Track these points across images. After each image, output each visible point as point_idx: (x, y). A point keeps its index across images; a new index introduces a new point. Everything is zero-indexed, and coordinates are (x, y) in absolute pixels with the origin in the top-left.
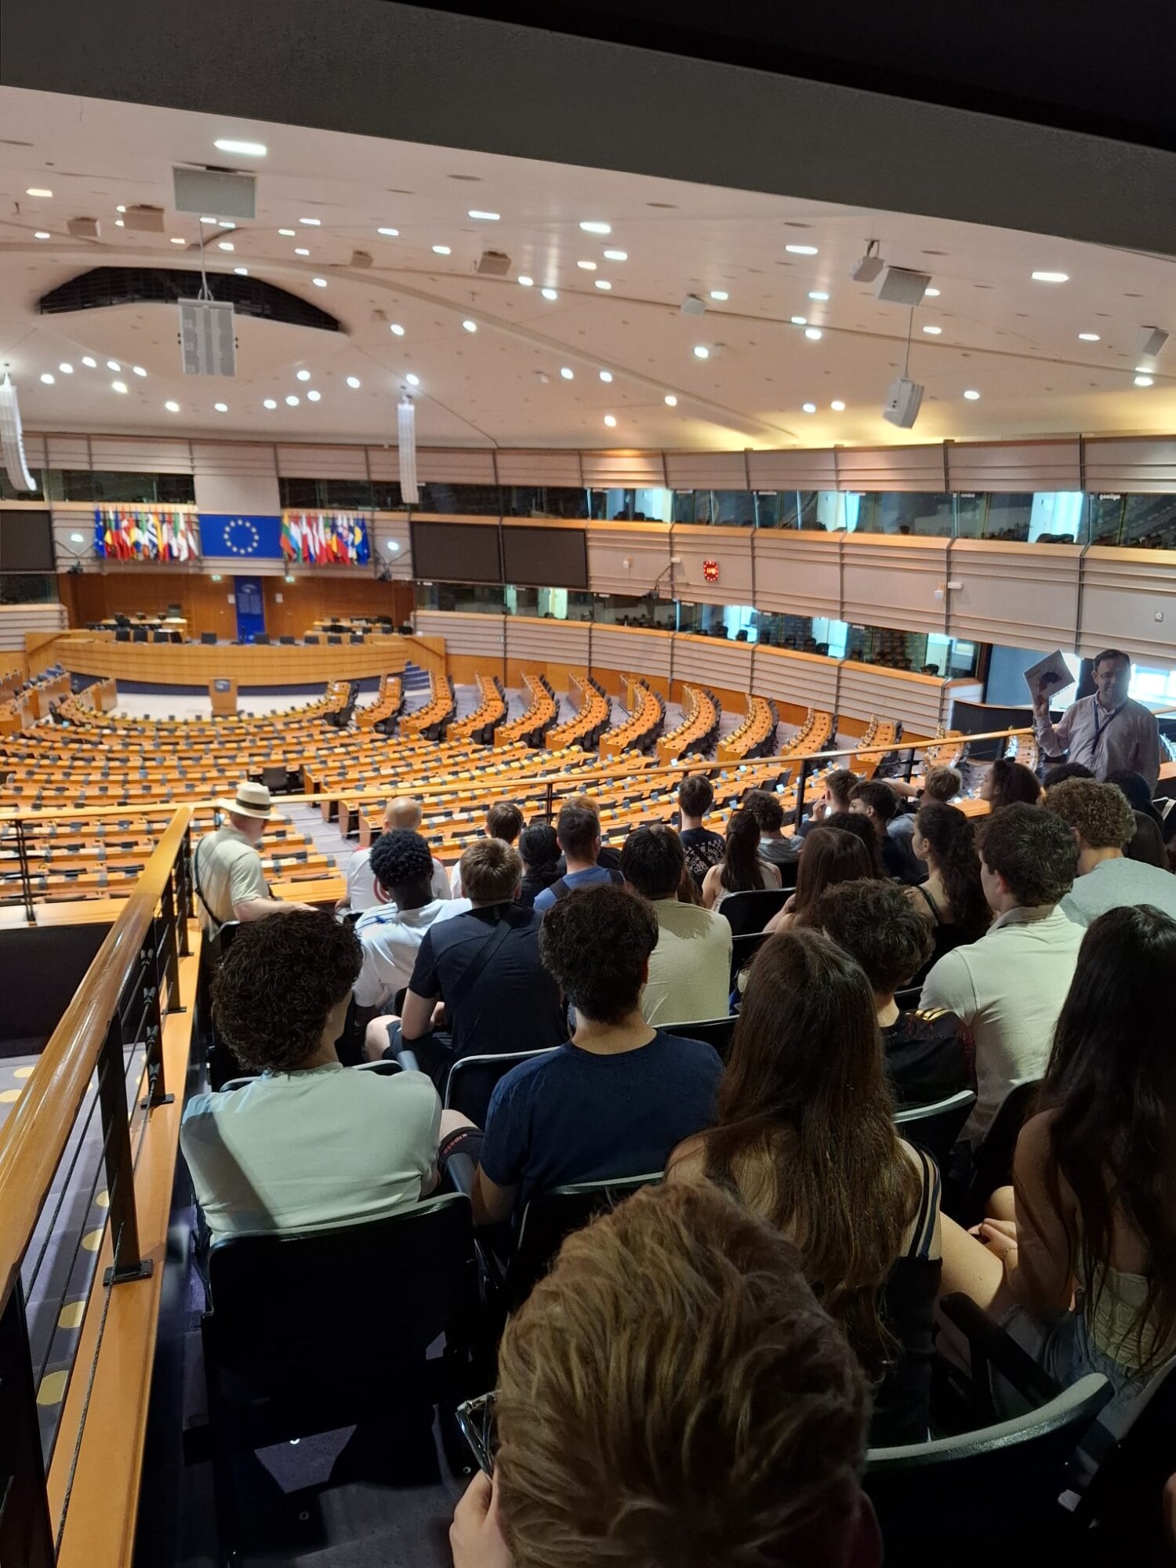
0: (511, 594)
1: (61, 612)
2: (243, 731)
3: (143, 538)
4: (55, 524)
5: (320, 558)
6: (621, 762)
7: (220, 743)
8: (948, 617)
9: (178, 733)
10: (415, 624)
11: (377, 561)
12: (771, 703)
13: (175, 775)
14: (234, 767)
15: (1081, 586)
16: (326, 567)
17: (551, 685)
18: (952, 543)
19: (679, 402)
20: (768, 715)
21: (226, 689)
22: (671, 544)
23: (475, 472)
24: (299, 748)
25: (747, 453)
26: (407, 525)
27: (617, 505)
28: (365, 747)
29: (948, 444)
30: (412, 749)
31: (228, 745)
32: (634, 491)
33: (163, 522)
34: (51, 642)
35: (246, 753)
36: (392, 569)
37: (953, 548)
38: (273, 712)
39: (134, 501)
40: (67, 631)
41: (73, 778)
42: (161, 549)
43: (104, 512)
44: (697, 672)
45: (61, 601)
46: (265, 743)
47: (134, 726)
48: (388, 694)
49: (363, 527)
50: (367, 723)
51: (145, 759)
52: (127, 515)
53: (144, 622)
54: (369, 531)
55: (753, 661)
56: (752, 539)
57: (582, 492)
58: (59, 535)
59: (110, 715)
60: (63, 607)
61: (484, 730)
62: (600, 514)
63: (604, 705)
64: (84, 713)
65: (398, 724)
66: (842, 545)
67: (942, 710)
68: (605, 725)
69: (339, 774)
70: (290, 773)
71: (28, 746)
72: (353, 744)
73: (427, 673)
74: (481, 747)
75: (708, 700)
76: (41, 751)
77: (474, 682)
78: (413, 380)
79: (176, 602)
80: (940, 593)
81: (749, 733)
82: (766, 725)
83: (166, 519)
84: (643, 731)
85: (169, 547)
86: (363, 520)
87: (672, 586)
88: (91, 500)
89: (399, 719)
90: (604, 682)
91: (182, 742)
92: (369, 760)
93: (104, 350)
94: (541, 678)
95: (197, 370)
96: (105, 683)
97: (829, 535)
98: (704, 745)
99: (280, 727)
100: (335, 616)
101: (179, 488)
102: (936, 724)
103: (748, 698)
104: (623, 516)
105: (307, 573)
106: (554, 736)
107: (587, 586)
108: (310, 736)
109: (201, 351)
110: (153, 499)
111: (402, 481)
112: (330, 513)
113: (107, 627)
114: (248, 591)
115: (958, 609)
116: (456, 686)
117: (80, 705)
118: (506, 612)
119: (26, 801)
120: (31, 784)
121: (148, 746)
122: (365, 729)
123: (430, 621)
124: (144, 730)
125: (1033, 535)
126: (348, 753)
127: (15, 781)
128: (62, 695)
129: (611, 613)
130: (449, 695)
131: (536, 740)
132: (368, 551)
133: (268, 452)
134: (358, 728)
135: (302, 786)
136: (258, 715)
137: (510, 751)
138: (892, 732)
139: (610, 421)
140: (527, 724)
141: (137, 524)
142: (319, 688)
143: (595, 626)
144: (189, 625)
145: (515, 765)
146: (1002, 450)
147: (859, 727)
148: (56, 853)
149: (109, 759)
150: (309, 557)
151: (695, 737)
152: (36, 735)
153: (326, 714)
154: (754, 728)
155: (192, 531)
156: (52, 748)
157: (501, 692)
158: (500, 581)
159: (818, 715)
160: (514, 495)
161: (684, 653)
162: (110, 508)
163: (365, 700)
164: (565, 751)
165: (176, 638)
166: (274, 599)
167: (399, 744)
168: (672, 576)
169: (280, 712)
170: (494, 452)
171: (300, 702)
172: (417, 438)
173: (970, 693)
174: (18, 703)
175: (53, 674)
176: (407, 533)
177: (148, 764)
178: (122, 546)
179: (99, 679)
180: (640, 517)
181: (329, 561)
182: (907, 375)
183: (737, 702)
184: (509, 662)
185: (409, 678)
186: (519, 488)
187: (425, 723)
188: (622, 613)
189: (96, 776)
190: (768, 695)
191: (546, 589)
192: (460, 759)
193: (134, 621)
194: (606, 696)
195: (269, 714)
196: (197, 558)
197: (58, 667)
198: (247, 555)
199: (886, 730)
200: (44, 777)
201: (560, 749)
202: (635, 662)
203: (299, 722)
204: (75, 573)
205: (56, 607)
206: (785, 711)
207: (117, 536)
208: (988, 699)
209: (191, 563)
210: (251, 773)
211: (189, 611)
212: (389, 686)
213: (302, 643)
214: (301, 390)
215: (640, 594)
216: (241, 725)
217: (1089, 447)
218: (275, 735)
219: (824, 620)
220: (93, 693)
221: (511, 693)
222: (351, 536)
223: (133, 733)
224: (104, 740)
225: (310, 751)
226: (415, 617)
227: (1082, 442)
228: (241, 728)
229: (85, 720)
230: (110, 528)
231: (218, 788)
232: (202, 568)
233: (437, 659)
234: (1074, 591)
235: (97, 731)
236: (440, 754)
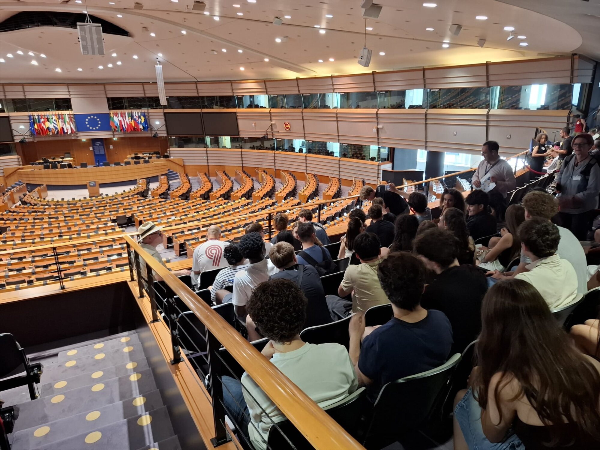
0: (208, 139)
1: (18, 159)
2: (105, 202)
3: (51, 126)
4: (12, 122)
5: (127, 129)
6: (262, 203)
7: (96, 208)
8: (378, 139)
9: (77, 205)
10: (170, 154)
11: (151, 130)
12: (315, 176)
13: (80, 222)
14: (104, 217)
15: (426, 124)
16: (130, 133)
17: (228, 174)
18: (378, 111)
19: (270, 60)
20: (314, 180)
21: (95, 185)
22: (270, 116)
23: (189, 92)
24: (130, 207)
25: (297, 79)
26: (163, 114)
27: (247, 102)
28: (157, 204)
29: (374, 73)
30: (178, 204)
31: (100, 208)
32: (253, 96)
33: (59, 118)
34: (15, 171)
35: (108, 211)
36: (158, 132)
37: (379, 112)
38: (116, 193)
39: (46, 111)
40: (22, 166)
41: (36, 227)
42: (59, 130)
43: (33, 116)
44: (285, 165)
45: (18, 154)
46: (115, 206)
47: (58, 204)
48: (162, 183)
49: (144, 116)
50: (157, 195)
51: (65, 217)
52: (43, 117)
53: (54, 160)
54: (147, 117)
55: (306, 160)
56: (302, 113)
57: (233, 97)
58: (14, 126)
59: (47, 199)
60: (19, 157)
61: (205, 194)
62: (241, 106)
63: (251, 181)
64: (35, 200)
65: (168, 194)
66: (337, 114)
67: (378, 174)
68: (252, 189)
69: (149, 216)
70: (128, 217)
71: (13, 216)
72: (153, 204)
73: (176, 173)
74: (205, 201)
75: (291, 176)
76: (20, 217)
77: (197, 175)
78: (160, 55)
79: (68, 151)
80: (375, 130)
81: (309, 188)
82: (314, 184)
83: (60, 117)
84: (268, 190)
85: (63, 129)
86: (144, 113)
87: (272, 133)
88: (27, 111)
89: (169, 192)
90: (250, 172)
91: (80, 208)
92: (160, 210)
93: (26, 47)
94: (224, 172)
95: (88, 53)
96: (42, 187)
97: (331, 110)
98: (292, 194)
99: (120, 199)
100: (136, 153)
101: (65, 104)
102: (376, 179)
103: (306, 174)
104: (250, 106)
105: (123, 136)
106: (234, 195)
107: (238, 135)
108: (134, 202)
109: (89, 45)
110: (54, 109)
111: (160, 96)
112: (130, 111)
113: (39, 163)
114: (98, 145)
115: (382, 135)
116: (190, 177)
117: (32, 196)
118: (206, 146)
119: (18, 238)
120: (18, 231)
121: (66, 211)
122: (156, 198)
123: (175, 152)
124: (62, 205)
125: (407, 106)
126: (151, 208)
127: (10, 230)
128: (24, 193)
129: (249, 145)
130: (188, 181)
131: (227, 196)
132: (147, 126)
133: (102, 87)
134: (153, 197)
135: (134, 222)
136: (110, 195)
137: (217, 202)
138: (361, 184)
139: (242, 69)
140: (222, 190)
141: (48, 120)
142: (133, 182)
143: (243, 150)
144: (74, 161)
145: (221, 207)
146: (394, 74)
147: (349, 183)
148: (36, 259)
149: (49, 218)
150: (122, 129)
151: (289, 191)
152: (16, 211)
153: (138, 192)
154: (310, 186)
155: (72, 121)
156: (24, 216)
157: (209, 179)
158: (203, 135)
159: (333, 179)
160: (206, 100)
161: (280, 159)
162: (35, 114)
163: (153, 186)
164: (239, 200)
165: (70, 166)
166: (109, 147)
167: (171, 202)
168: (272, 129)
169: (119, 193)
170: (196, 83)
171: (127, 188)
172: (164, 79)
173: (388, 167)
174: (6, 198)
175: (19, 185)
176: (163, 117)
177: (67, 219)
178: (42, 129)
179: (40, 185)
180: (257, 106)
181: (131, 130)
182: (365, 46)
183: (302, 176)
184: (210, 167)
185: (170, 176)
186: (207, 97)
187: (181, 193)
188: (252, 144)
189: (46, 226)
190: (313, 173)
191: (222, 137)
192: (198, 206)
193: (51, 160)
194: (251, 178)
195: (114, 194)
196: (75, 132)
197: (20, 182)
198: (96, 130)
199: (359, 183)
200: (24, 228)
201: (237, 200)
202: (260, 163)
203: (128, 196)
204: (22, 142)
205: (16, 156)
206: (320, 179)
207: (39, 126)
208: (394, 168)
209: (73, 135)
210: (112, 219)
211: (73, 155)
212: (162, 179)
213: (123, 164)
214: (114, 61)
215: (261, 137)
216: (103, 200)
217: (426, 72)
218: (119, 203)
219: (331, 143)
220: (37, 191)
221: (213, 179)
222: (140, 120)
223: (58, 206)
224: (46, 210)
225: (135, 208)
226: (169, 151)
227: (424, 70)
228: (104, 201)
229: (36, 203)
230: (36, 122)
231: (100, 226)
232: (77, 137)
233: (180, 168)
234: (424, 126)
235: (42, 207)
236: (190, 205)
